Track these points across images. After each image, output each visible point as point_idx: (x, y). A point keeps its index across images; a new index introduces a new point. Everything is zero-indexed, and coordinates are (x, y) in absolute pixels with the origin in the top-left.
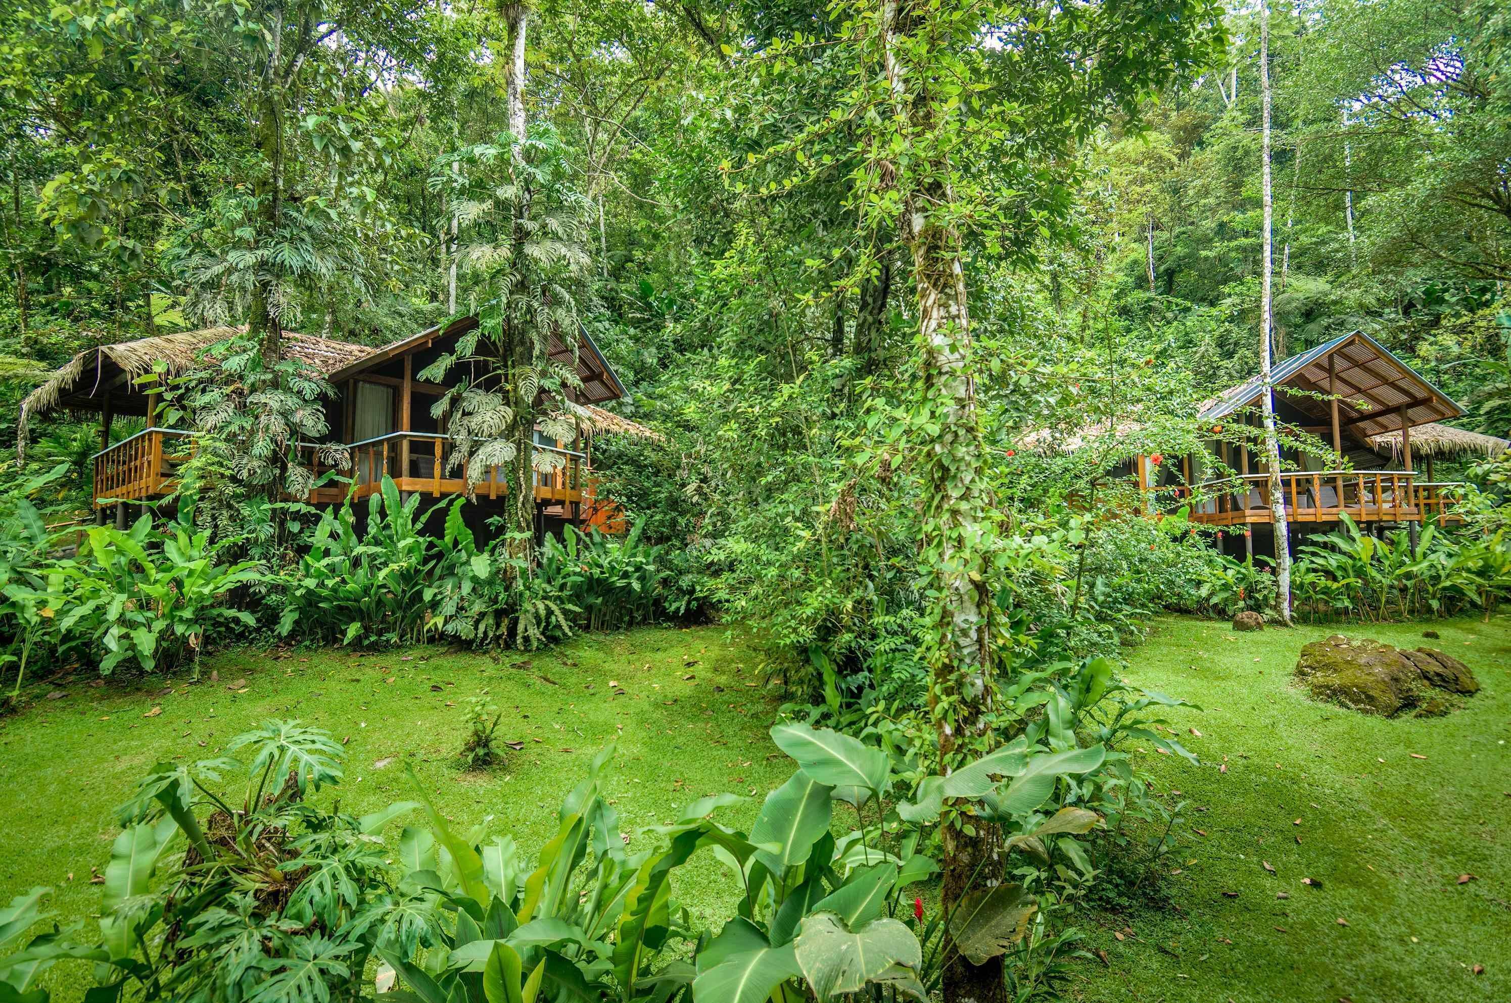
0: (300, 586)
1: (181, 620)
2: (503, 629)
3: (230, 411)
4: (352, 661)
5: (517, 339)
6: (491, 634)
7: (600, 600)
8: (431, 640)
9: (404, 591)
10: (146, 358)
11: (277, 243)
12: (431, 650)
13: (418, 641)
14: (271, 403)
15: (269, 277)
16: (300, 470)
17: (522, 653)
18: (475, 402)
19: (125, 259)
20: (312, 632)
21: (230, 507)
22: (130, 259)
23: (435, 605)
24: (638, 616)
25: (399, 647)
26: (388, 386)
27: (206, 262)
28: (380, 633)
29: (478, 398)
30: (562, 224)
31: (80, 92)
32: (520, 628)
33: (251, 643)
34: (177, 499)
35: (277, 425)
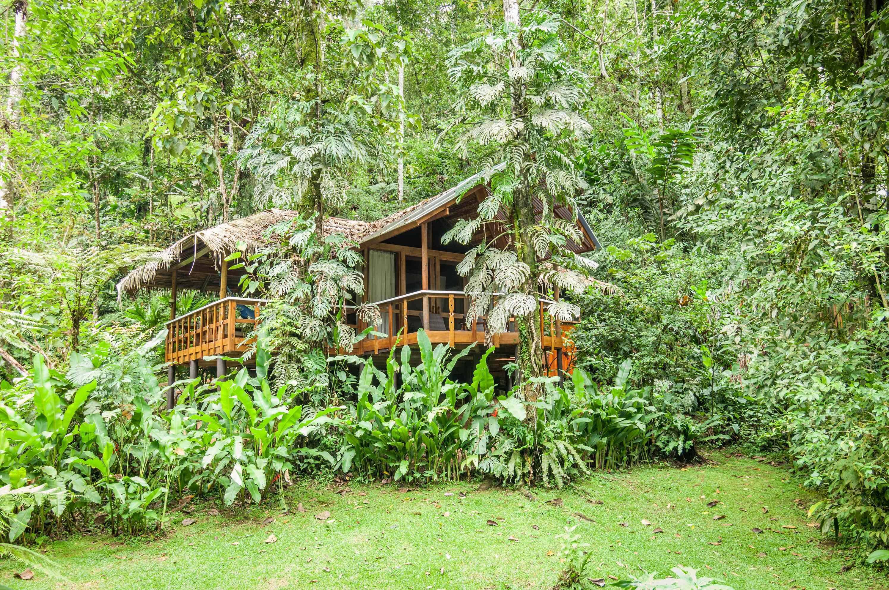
0: (358, 428)
1: (278, 458)
2: (528, 468)
3: (296, 279)
4: (403, 494)
5: (521, 201)
6: (519, 473)
7: (605, 440)
8: (463, 477)
9: (441, 432)
10: (226, 240)
11: (327, 137)
12: (465, 487)
13: (452, 478)
14: (326, 270)
15: (320, 166)
16: (346, 327)
17: (548, 490)
18: (496, 260)
19: (206, 162)
20: (365, 468)
21: (299, 361)
22: (209, 163)
23: (467, 445)
24: (635, 455)
25: (437, 483)
26: (391, 252)
27: (273, 158)
28: (422, 470)
29: (498, 256)
30: (564, 95)
31: (163, 40)
32: (545, 466)
33: (313, 478)
34: (254, 356)
35: (332, 291)
